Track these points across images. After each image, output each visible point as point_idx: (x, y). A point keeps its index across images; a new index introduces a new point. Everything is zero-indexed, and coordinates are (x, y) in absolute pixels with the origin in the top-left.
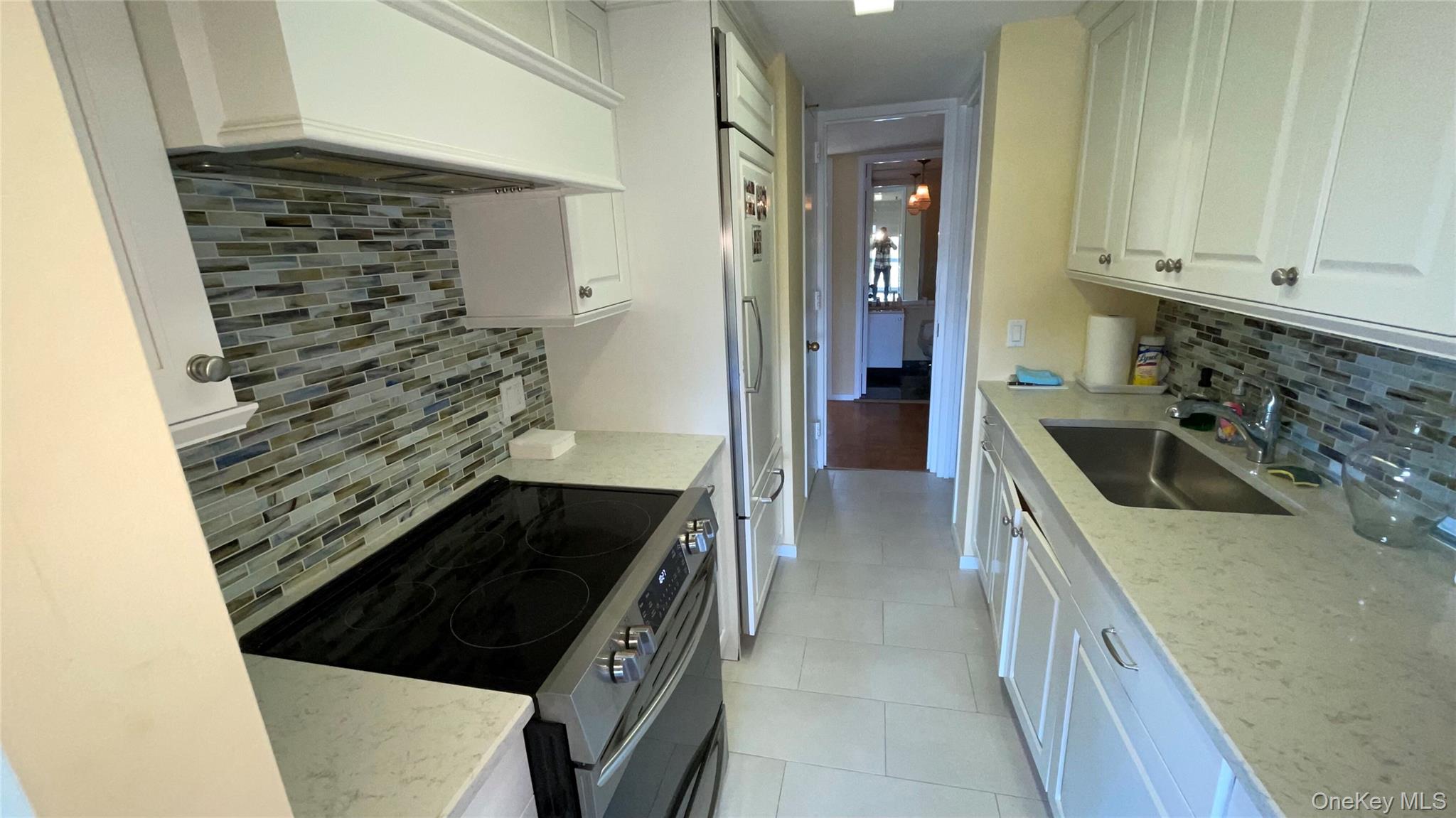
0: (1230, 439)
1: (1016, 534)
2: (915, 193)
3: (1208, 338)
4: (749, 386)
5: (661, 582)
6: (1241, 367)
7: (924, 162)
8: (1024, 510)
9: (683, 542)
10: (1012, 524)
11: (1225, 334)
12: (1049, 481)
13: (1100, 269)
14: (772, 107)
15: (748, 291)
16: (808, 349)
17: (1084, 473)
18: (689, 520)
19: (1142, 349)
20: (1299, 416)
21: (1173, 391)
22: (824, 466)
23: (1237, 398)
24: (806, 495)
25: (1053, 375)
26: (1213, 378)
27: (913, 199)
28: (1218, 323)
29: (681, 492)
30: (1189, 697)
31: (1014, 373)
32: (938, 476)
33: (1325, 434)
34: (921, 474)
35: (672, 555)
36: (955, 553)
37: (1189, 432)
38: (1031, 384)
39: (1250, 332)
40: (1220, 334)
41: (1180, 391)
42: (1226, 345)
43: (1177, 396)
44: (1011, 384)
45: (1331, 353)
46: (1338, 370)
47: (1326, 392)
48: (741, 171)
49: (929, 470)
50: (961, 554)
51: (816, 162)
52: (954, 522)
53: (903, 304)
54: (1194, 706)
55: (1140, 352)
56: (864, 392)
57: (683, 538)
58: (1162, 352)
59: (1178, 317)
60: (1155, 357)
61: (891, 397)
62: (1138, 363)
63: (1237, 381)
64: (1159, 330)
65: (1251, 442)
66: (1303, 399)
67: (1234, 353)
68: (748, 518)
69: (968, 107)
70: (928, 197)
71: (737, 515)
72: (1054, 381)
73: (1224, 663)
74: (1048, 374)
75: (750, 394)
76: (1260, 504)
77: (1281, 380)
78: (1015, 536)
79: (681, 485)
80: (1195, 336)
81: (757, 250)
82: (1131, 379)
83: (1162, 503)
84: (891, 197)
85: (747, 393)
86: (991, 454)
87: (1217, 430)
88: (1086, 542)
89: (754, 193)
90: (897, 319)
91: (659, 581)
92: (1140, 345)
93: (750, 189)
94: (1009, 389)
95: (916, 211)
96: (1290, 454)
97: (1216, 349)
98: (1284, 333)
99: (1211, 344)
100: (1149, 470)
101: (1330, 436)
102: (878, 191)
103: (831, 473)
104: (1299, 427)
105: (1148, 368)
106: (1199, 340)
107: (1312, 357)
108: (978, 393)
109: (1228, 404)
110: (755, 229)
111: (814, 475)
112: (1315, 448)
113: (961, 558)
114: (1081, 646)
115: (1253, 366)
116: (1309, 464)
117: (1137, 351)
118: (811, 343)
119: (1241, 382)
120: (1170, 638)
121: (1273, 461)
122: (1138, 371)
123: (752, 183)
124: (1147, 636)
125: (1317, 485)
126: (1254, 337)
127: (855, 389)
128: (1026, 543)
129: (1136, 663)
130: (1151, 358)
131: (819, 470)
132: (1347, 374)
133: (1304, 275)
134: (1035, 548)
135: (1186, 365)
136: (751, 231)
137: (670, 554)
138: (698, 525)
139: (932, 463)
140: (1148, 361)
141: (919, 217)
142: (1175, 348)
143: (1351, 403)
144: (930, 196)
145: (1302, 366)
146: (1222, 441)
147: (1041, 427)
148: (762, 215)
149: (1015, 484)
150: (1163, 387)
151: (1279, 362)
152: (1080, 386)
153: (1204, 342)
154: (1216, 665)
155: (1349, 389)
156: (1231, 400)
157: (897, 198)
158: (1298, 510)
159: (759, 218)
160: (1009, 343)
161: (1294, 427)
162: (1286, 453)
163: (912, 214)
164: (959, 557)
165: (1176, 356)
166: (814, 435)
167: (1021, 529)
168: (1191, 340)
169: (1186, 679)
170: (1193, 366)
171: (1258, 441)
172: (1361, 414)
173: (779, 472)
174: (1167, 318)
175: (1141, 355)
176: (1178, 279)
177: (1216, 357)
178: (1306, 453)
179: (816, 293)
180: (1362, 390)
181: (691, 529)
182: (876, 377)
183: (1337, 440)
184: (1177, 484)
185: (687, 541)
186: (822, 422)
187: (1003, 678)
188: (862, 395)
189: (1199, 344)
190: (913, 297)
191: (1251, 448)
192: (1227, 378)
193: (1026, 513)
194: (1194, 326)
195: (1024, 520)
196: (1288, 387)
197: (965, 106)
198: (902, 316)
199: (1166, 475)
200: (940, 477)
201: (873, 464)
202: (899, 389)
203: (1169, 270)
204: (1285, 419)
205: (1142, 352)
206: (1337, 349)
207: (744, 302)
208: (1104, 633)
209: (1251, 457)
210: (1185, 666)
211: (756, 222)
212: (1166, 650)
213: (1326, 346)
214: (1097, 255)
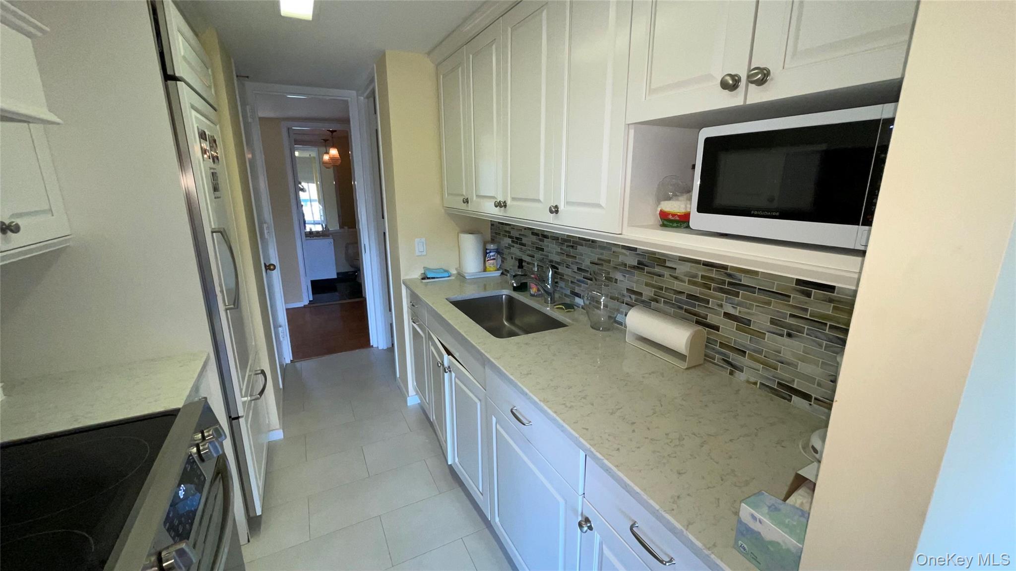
0: (536, 294)
1: (447, 371)
2: (327, 153)
3: (517, 243)
4: (227, 304)
5: (182, 497)
6: (533, 257)
7: (332, 132)
8: (449, 355)
9: (195, 454)
10: (443, 365)
11: (524, 240)
12: (463, 333)
13: (463, 206)
14: (210, 70)
15: (214, 224)
16: (266, 270)
17: (479, 325)
18: (195, 432)
19: (488, 251)
20: (561, 278)
21: (506, 273)
22: (291, 361)
23: (536, 273)
24: (281, 386)
25: (446, 271)
26: (523, 264)
27: (326, 157)
28: (520, 235)
29: (178, 410)
30: (561, 427)
31: (423, 272)
32: (380, 348)
33: (572, 285)
34: (369, 349)
35: (187, 469)
36: (404, 396)
37: (518, 294)
38: (434, 278)
39: (534, 238)
40: (522, 241)
41: (509, 273)
42: (525, 246)
43: (507, 276)
44: (423, 279)
45: (568, 246)
46: (571, 254)
47: (569, 265)
48: (193, 121)
49: (372, 346)
50: (407, 396)
51: (249, 121)
52: (398, 376)
53: (330, 232)
54: (564, 431)
55: (487, 253)
56: (311, 299)
57: (195, 450)
58: (496, 252)
59: (501, 233)
60: (494, 255)
61: (333, 301)
62: (487, 259)
63: (534, 264)
64: (493, 241)
65: (545, 294)
66: (561, 269)
67: (529, 250)
68: (242, 417)
69: (364, 98)
70: (339, 156)
71: (230, 417)
72: (446, 275)
73: (568, 405)
74: (442, 271)
75: (228, 311)
76: (555, 324)
77: (551, 261)
78: (446, 372)
79: (176, 403)
80: (510, 242)
81: (216, 189)
82: (485, 270)
83: (512, 334)
84: (306, 154)
85: (226, 310)
86: (418, 325)
87: (530, 291)
88: (492, 363)
89: (206, 140)
90: (328, 243)
91: (180, 497)
92: (487, 249)
93: (204, 137)
94: (422, 282)
95: (329, 166)
96: (559, 297)
97: (521, 249)
98: (548, 238)
99: (518, 246)
100: (503, 318)
101: (574, 286)
102: (298, 149)
103: (298, 365)
104: (562, 284)
105: (492, 261)
106: (513, 244)
107: (561, 249)
108: (403, 288)
109: (532, 276)
110: (212, 171)
111: (284, 369)
112: (568, 292)
113: (408, 398)
114: (497, 424)
115: (538, 255)
116: (568, 301)
117: (486, 253)
118: (268, 265)
119: (536, 264)
120: (545, 401)
121: (554, 303)
122: (487, 264)
123: (204, 132)
124: (535, 403)
125: (573, 310)
126: (536, 241)
127: (305, 298)
128: (453, 375)
129: (530, 420)
130: (493, 256)
131: (287, 364)
132: (575, 256)
133: (561, 208)
134: (460, 376)
135: (509, 259)
136: (209, 172)
137: (185, 469)
138: (206, 434)
139: (373, 341)
140: (491, 258)
141: (331, 171)
142: (503, 250)
143: (579, 269)
144: (339, 155)
145: (558, 254)
146: (532, 295)
147: (448, 303)
148: (216, 160)
149: (439, 341)
150: (501, 272)
151: (549, 253)
152: (461, 276)
153: (515, 245)
154: (566, 407)
155: (577, 263)
156: (533, 274)
157: (310, 155)
158: (570, 323)
159: (214, 161)
160: (417, 253)
161: (560, 284)
162: (558, 297)
163: (327, 168)
164: (406, 399)
165: (503, 254)
166: (279, 338)
167: (449, 367)
168: (509, 245)
169: (558, 418)
170: (512, 258)
171: (547, 292)
172: (583, 274)
173: (260, 372)
174: (496, 233)
175: (488, 255)
176: (505, 212)
177: (522, 253)
178: (566, 295)
179: (264, 225)
180: (581, 262)
181: (200, 440)
182: (318, 287)
183: (576, 287)
184: (517, 322)
185: (199, 451)
186: (284, 327)
187: (451, 465)
188: (310, 301)
189: (513, 247)
190: (335, 227)
191: (546, 297)
192: (528, 263)
193: (450, 356)
194: (510, 237)
195: (450, 360)
196: (554, 264)
197: (362, 98)
198: (332, 240)
199: (510, 319)
200: (381, 348)
201: (331, 351)
202: (337, 294)
203: (501, 207)
204: (556, 280)
205: (489, 253)
206: (570, 244)
207: (212, 232)
208: (512, 411)
209: (546, 302)
210: (555, 412)
211: (213, 165)
212: (546, 408)
213: (566, 243)
214: (462, 198)
